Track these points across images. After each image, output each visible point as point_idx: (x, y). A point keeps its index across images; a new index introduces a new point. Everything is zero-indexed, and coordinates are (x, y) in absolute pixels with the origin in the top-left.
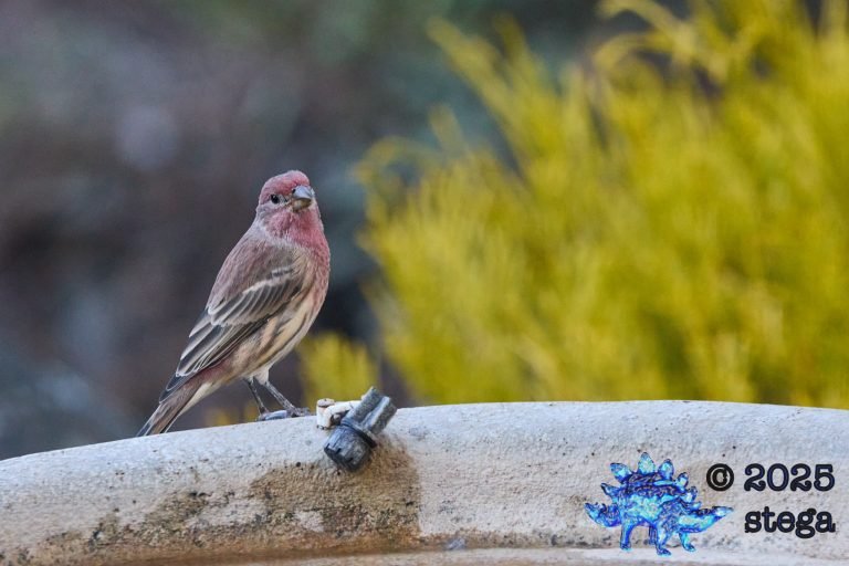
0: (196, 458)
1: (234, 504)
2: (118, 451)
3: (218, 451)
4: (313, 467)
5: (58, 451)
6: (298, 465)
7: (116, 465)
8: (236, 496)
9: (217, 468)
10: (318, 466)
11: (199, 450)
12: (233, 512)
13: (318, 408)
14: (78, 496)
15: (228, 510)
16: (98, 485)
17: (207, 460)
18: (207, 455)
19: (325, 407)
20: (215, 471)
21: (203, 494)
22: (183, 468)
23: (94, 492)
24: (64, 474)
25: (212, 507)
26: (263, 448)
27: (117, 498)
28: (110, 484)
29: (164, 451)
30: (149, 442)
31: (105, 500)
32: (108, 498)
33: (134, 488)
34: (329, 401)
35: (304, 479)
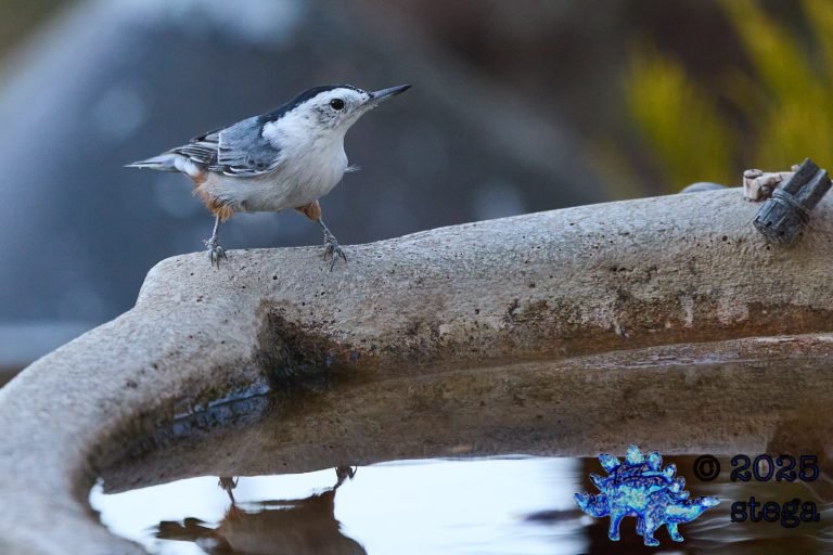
0: (616, 231)
1: (657, 279)
2: (534, 224)
3: (639, 224)
4: (740, 241)
5: (471, 224)
6: (725, 238)
7: (531, 238)
8: (659, 271)
9: (638, 242)
10: (745, 240)
11: (619, 223)
12: (655, 289)
13: (745, 179)
14: (492, 271)
15: (649, 287)
16: (513, 259)
17: (627, 234)
18: (627, 228)
19: (753, 177)
20: (635, 245)
21: (623, 269)
22: (603, 242)
23: (510, 266)
24: (477, 248)
25: (633, 283)
26: (687, 221)
27: (534, 273)
28: (526, 258)
29: (582, 224)
30: (565, 215)
31: (521, 275)
32: (524, 273)
33: (550, 262)
34: (757, 172)
35: (731, 254)
